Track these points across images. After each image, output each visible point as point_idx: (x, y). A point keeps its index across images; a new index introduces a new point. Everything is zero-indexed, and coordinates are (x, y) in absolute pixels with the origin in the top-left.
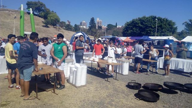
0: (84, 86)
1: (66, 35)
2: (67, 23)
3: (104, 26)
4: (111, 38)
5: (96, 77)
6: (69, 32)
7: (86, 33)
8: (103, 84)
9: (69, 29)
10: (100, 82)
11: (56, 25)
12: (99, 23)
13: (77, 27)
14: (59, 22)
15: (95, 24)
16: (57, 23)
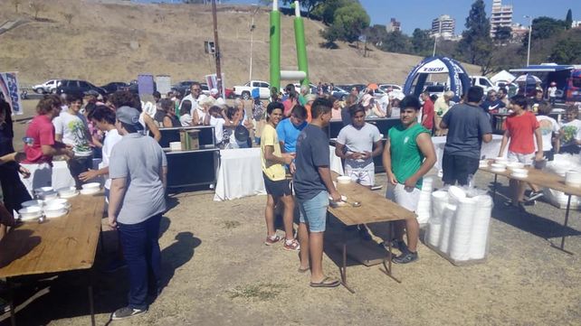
0: (478, 262)
1: (388, 66)
2: (390, 28)
3: (520, 27)
4: (552, 72)
5: (514, 230)
6: (395, 58)
7: (453, 56)
8: (546, 260)
9: (395, 46)
10: (533, 251)
11: (356, 38)
12: (502, 16)
13: (420, 36)
14: (367, 29)
15: (486, 21)
16: (359, 32)
